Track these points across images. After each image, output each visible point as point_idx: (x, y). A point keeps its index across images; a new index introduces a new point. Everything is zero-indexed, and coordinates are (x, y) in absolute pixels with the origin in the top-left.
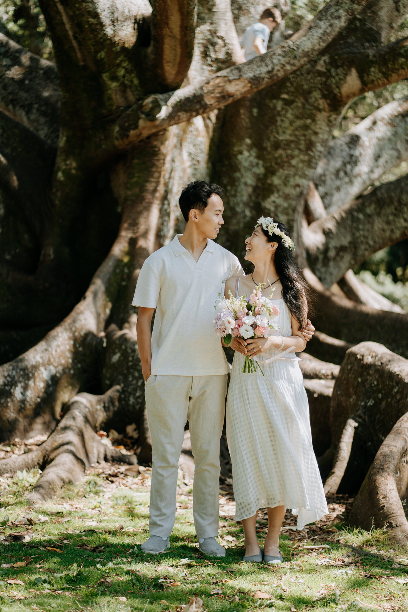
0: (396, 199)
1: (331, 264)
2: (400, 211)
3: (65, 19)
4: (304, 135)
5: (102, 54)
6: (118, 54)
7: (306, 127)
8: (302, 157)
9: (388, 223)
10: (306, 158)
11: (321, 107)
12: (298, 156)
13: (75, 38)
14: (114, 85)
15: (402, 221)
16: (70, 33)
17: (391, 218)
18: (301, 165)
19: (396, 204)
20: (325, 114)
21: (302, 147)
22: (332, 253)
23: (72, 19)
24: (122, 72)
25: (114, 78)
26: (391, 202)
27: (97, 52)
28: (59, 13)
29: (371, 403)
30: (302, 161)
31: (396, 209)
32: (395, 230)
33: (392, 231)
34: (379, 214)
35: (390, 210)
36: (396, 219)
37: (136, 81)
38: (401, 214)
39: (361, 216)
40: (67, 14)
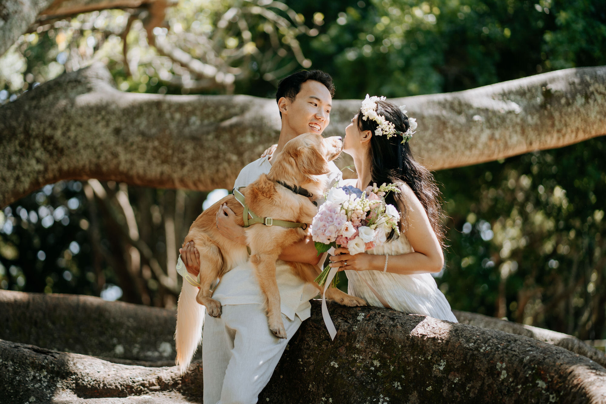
0: (21, 129)
2: (29, 148)
9: (11, 167)
15: (33, 162)
17: (14, 159)
19: (22, 137)
26: (13, 135)
31: (21, 145)
32: (23, 179)
33: (18, 179)
35: (11, 147)
36: (23, 161)
38: (30, 153)
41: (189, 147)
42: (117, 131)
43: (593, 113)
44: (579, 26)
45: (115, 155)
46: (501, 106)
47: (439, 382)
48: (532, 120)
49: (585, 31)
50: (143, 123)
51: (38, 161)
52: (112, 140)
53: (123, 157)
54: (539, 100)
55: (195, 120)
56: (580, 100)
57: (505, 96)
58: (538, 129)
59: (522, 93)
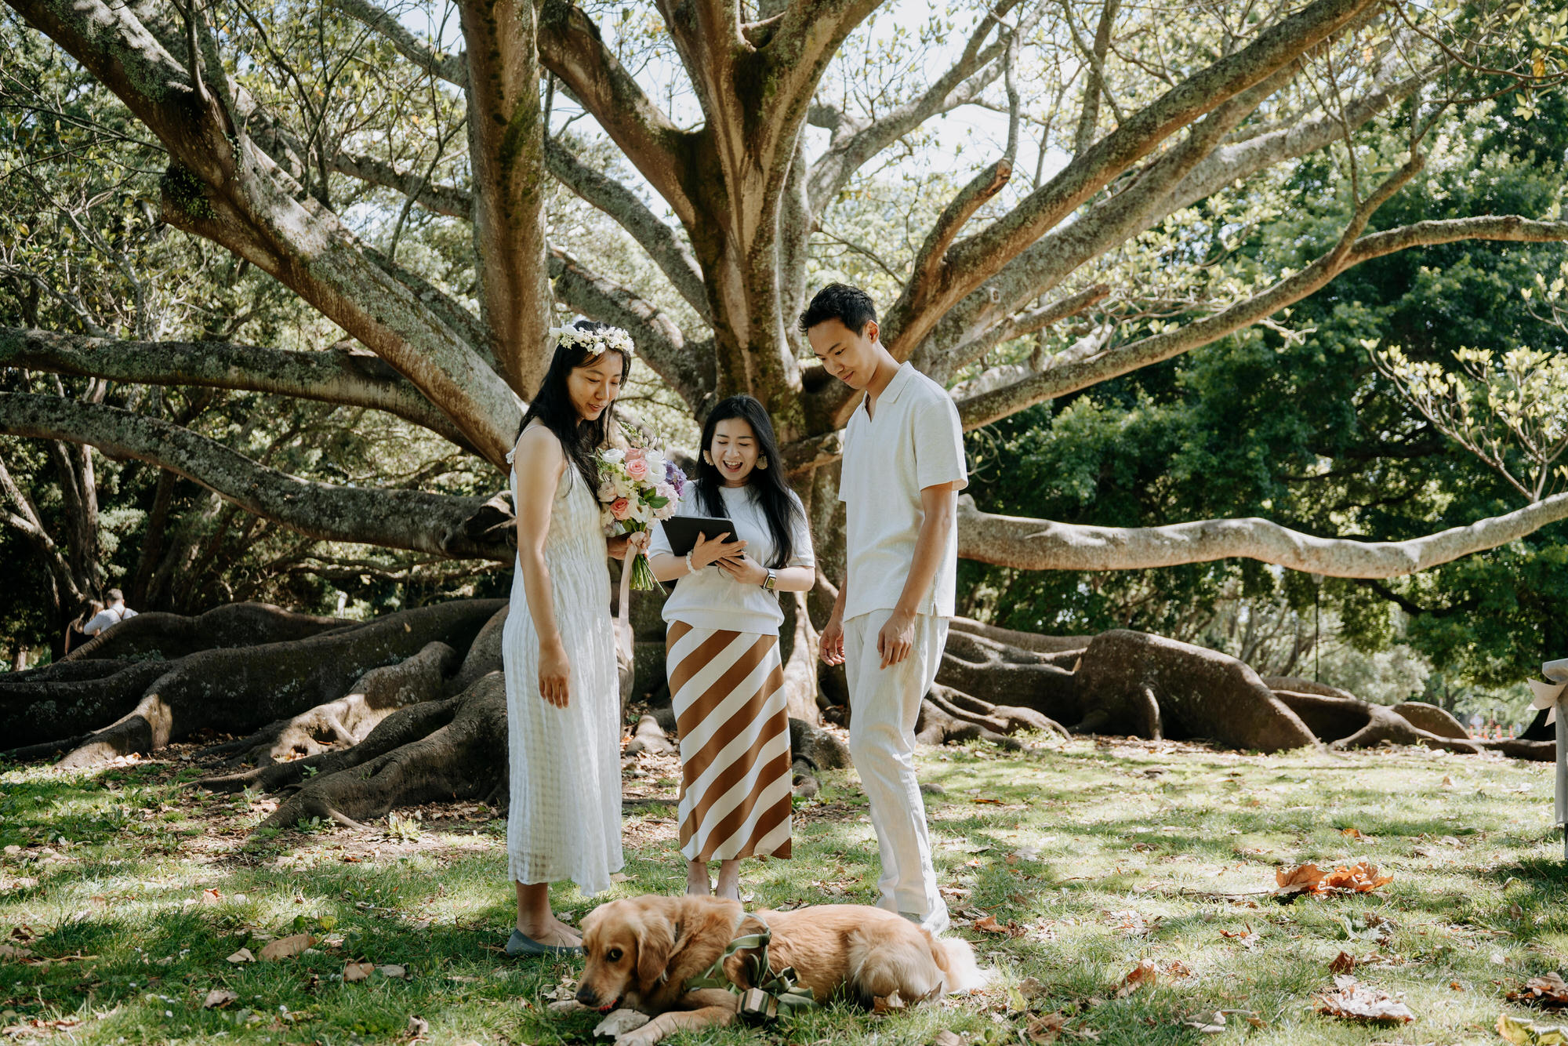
3: (747, 364)
5: (779, 397)
6: (792, 397)
13: (753, 381)
14: (783, 424)
16: (749, 377)
23: (756, 364)
24: (791, 413)
25: (784, 418)
27: (774, 395)
28: (742, 359)
29: (1156, 672)
37: (803, 421)
40: (753, 360)
41: (1017, 545)
42: (980, 534)
43: (1227, 545)
44: (1198, 453)
46: (1179, 537)
47: (1179, 666)
48: (1195, 546)
49: (1200, 458)
50: (993, 530)
52: (977, 538)
53: (982, 547)
54: (1199, 535)
55: (1021, 532)
56: (1220, 538)
57: (1181, 532)
58: (1198, 551)
59: (1190, 531)
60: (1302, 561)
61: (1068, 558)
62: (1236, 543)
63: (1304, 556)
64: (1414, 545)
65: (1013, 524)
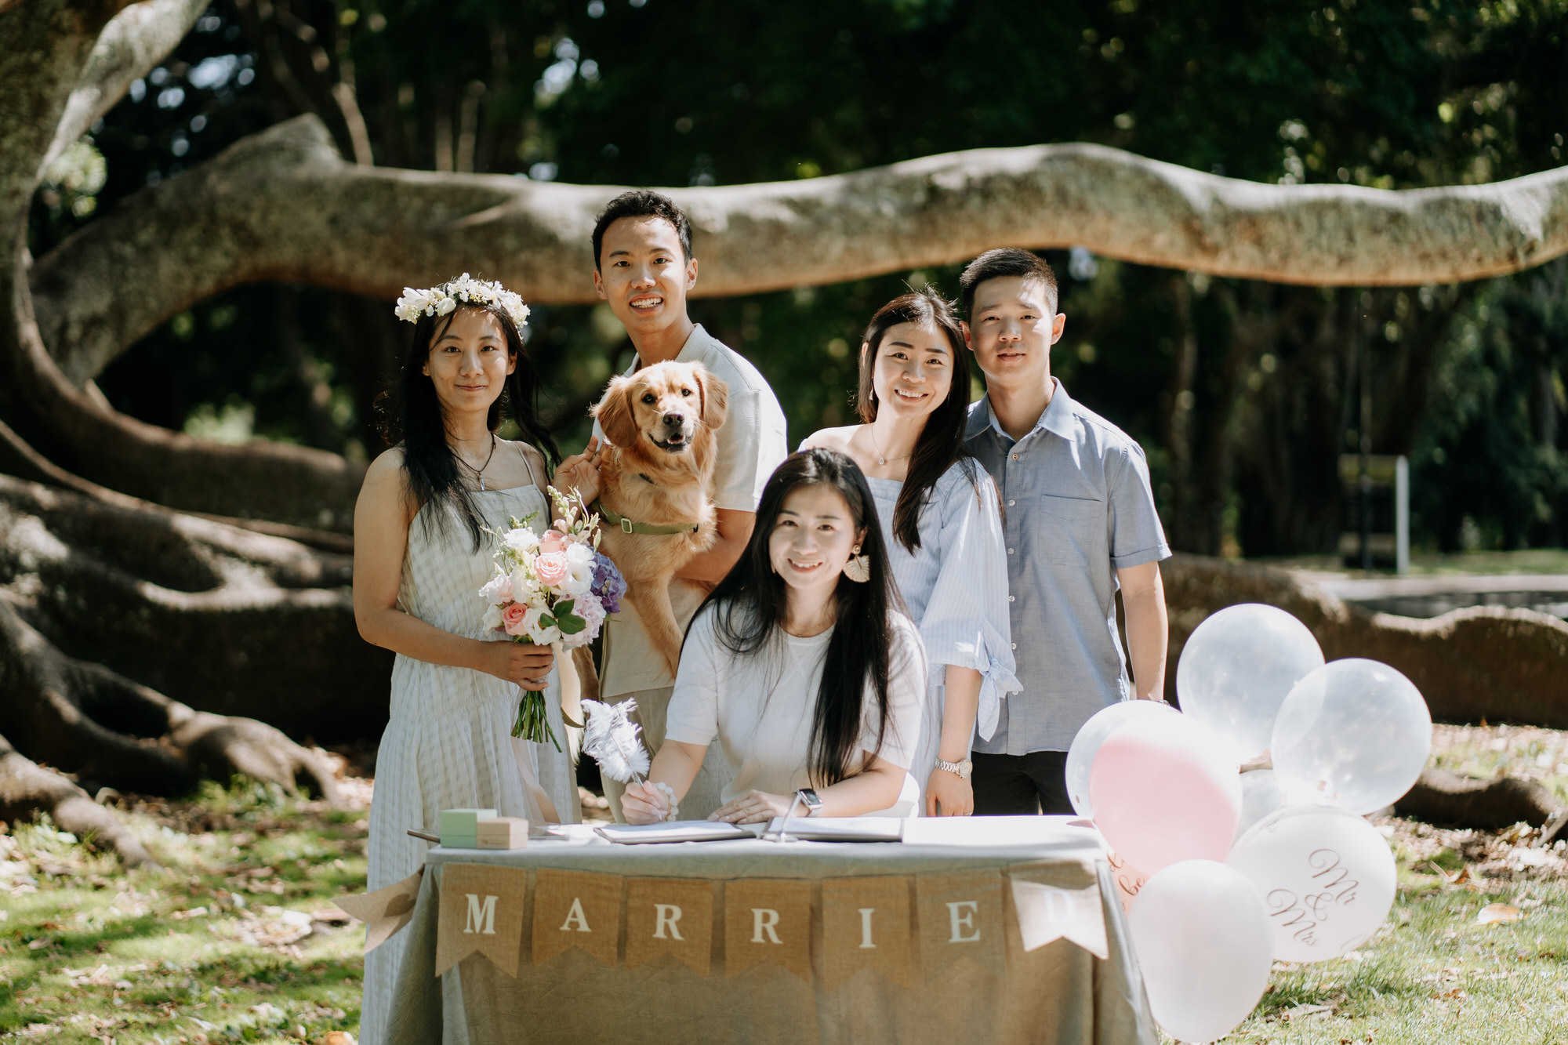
1: (75, 355)
2: (214, 236)
4: (28, 85)
7: (31, 69)
8: (24, 131)
9: (188, 261)
10: (33, 134)
11: (66, 24)
12: (16, 130)
15: (218, 255)
17: (194, 251)
18: (21, 150)
19: (205, 220)
20: (71, 42)
21: (25, 108)
22: (74, 333)
26: (194, 217)
30: (25, 141)
31: (204, 231)
32: (203, 276)
33: (197, 279)
34: (167, 244)
35: (191, 234)
36: (206, 253)
38: (216, 242)
39: (128, 250)
41: (430, 248)
42: (334, 221)
45: (329, 253)
48: (907, 226)
50: (369, 210)
51: (227, 254)
52: (326, 232)
53: (340, 255)
54: (919, 197)
55: (440, 211)
56: (975, 202)
57: (873, 190)
58: (917, 239)
60: (1213, 251)
61: (559, 277)
62: (1018, 214)
63: (1216, 235)
64: (1533, 191)
65: (420, 190)
